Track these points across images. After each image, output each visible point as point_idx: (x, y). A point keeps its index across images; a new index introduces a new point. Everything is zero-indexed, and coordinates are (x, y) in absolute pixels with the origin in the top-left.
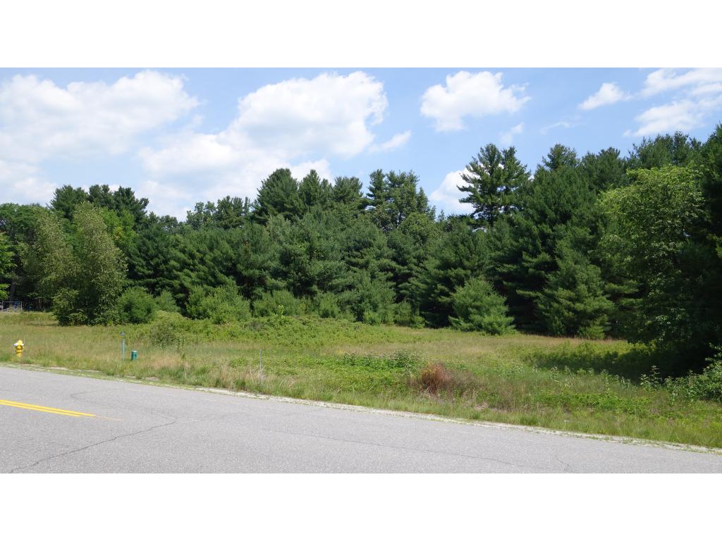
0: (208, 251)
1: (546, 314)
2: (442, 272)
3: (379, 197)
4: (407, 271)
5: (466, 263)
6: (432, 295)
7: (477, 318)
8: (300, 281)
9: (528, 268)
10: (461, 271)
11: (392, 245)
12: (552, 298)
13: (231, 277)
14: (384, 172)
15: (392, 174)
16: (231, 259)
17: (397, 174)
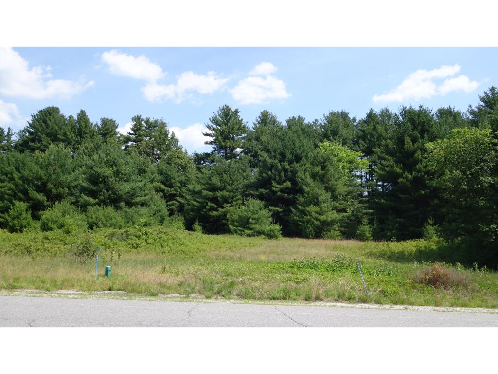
0: (14, 170)
1: (300, 223)
2: (211, 193)
3: (140, 136)
4: (175, 192)
5: (229, 187)
6: (204, 210)
7: (257, 227)
8: (109, 198)
9: (276, 192)
10: (225, 193)
11: (161, 173)
12: (304, 213)
13: (42, 194)
14: (142, 117)
15: (148, 120)
16: (40, 179)
17: (151, 120)
